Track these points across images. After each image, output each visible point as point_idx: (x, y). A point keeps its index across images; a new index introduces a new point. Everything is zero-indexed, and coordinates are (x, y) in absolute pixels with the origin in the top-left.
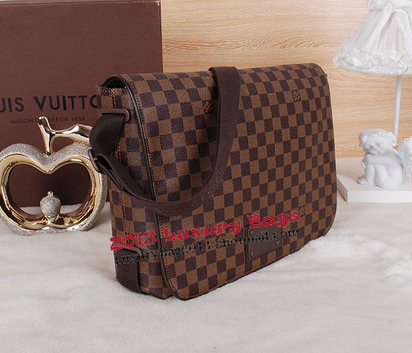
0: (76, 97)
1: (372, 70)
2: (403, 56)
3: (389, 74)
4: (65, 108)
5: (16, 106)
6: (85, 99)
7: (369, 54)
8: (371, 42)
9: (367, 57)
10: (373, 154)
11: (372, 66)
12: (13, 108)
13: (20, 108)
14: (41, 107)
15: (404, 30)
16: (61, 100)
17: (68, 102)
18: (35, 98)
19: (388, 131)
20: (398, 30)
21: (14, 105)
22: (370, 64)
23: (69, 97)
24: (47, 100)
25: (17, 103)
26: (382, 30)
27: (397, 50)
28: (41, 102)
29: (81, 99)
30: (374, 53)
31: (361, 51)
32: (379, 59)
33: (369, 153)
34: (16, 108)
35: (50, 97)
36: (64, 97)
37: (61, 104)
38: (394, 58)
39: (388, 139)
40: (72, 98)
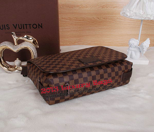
0: (27, 24)
1: (133, 17)
2: (145, 13)
3: (139, 19)
4: (24, 28)
5: (7, 27)
6: (31, 25)
7: (132, 11)
8: (133, 7)
9: (132, 12)
10: (132, 47)
11: (133, 16)
12: (6, 28)
13: (8, 28)
14: (16, 28)
15: (146, 3)
16: (22, 26)
17: (25, 26)
18: (13, 25)
19: (136, 39)
20: (144, 3)
21: (6, 27)
22: (132, 15)
23: (25, 24)
24: (18, 26)
25: (7, 26)
26: (138, 2)
27: (143, 10)
28: (15, 26)
29: (29, 25)
30: (134, 11)
31: (129, 10)
32: (136, 13)
33: (131, 47)
34: (7, 28)
35: (18, 24)
36: (23, 24)
37: (23, 27)
38: (141, 13)
39: (136, 42)
40: (26, 25)
